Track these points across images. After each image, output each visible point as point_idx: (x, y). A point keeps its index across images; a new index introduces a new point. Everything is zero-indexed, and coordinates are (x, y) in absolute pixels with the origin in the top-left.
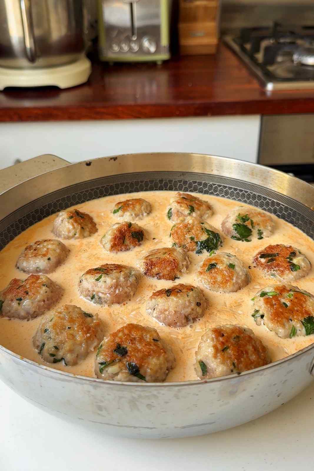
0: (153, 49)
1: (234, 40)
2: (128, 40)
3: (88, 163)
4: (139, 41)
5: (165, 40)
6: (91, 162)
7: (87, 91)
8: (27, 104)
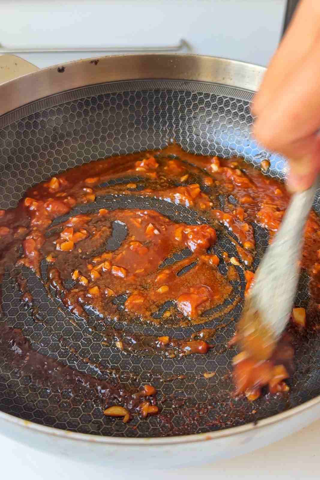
3: (61, 68)
6: (65, 67)
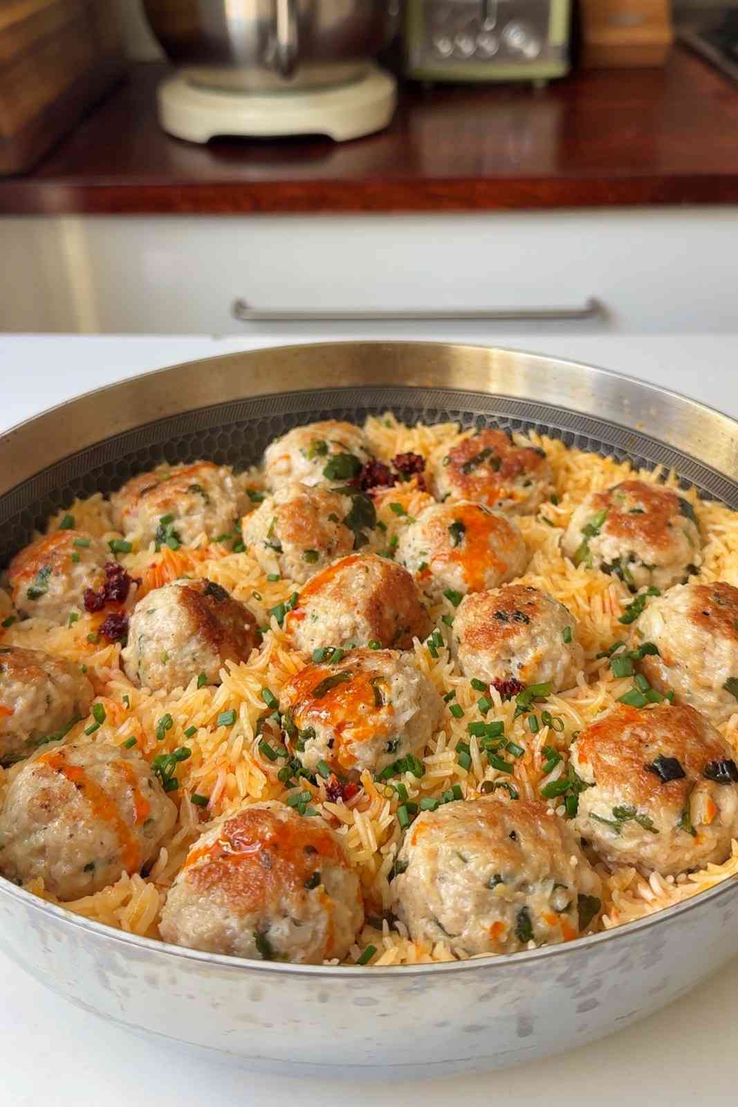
0: (531, 50)
1: (702, 35)
2: (474, 30)
4: (498, 32)
5: (558, 30)
7: (383, 148)
8: (254, 173)
